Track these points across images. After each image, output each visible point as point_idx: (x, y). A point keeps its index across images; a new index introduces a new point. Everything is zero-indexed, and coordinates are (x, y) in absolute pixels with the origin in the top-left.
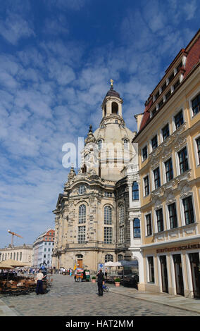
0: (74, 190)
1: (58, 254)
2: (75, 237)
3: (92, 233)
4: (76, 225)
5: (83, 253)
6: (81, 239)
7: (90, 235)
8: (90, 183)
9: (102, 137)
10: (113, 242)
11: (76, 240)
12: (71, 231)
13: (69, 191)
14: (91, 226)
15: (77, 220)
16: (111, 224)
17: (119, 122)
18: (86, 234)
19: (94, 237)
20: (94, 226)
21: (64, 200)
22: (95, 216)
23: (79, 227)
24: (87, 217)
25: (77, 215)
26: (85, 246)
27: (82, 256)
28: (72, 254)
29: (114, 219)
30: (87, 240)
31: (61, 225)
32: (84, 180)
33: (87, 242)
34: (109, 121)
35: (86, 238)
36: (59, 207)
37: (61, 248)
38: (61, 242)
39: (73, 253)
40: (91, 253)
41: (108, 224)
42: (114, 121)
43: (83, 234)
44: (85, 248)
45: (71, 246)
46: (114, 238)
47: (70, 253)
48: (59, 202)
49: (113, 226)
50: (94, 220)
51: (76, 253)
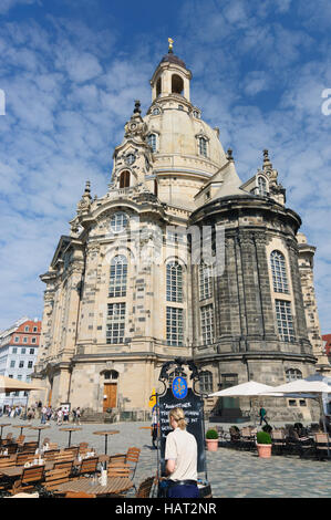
0: (101, 223)
1: (50, 372)
2: (100, 328)
3: (142, 320)
4: (102, 301)
5: (118, 367)
6: (115, 334)
7: (138, 324)
8: (140, 207)
9: (157, 128)
10: (185, 342)
11: (102, 336)
12: (91, 315)
13: (88, 226)
14: (139, 302)
15: (104, 289)
16: (180, 301)
17: (186, 109)
18: (126, 321)
19: (146, 329)
20: (147, 302)
21: (71, 249)
22: (148, 280)
23: (110, 305)
24: (130, 283)
25: (106, 278)
26: (125, 349)
27: (116, 374)
28: (92, 370)
29: (187, 291)
30: (128, 334)
31: (60, 304)
32: (126, 201)
33: (129, 340)
34: (167, 105)
35: (127, 329)
36: (57, 266)
37: (60, 355)
38: (59, 344)
39: (93, 366)
40: (138, 367)
41: (174, 300)
42: (176, 105)
43: (119, 321)
44: (124, 354)
45: (88, 350)
46: (187, 333)
47: (85, 366)
48: (59, 255)
49: (184, 305)
50: (147, 290)
51: (103, 367)
